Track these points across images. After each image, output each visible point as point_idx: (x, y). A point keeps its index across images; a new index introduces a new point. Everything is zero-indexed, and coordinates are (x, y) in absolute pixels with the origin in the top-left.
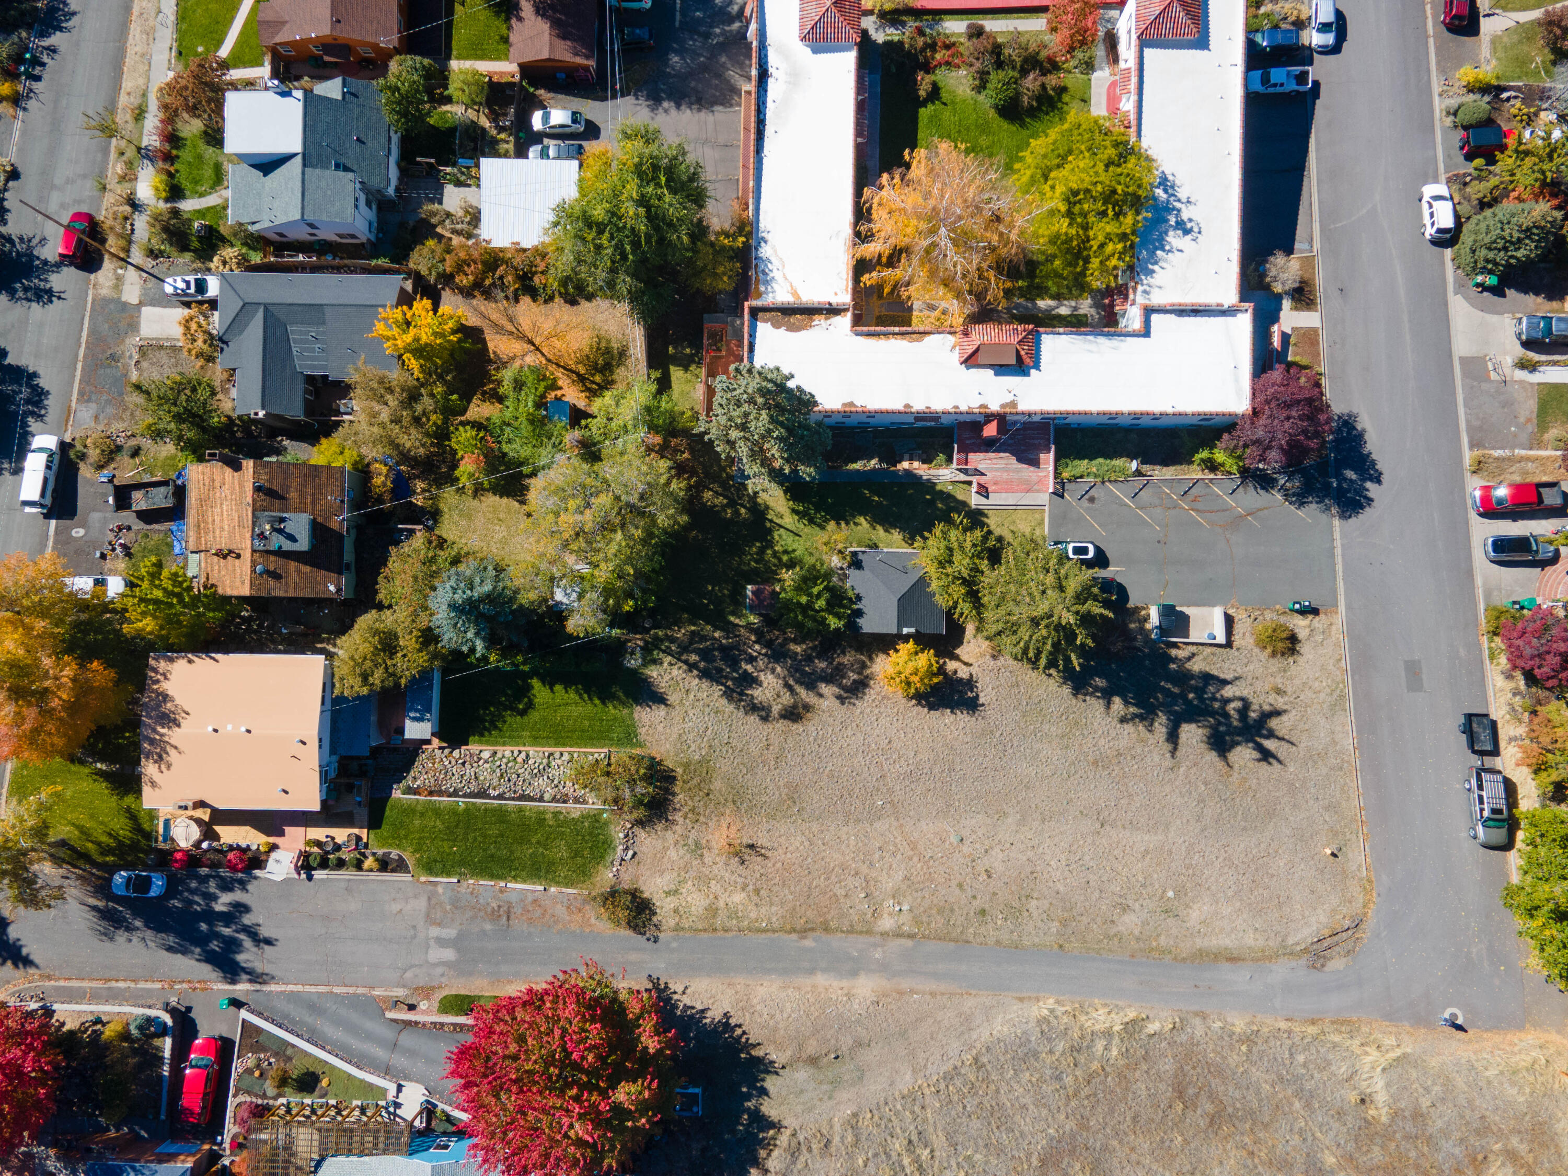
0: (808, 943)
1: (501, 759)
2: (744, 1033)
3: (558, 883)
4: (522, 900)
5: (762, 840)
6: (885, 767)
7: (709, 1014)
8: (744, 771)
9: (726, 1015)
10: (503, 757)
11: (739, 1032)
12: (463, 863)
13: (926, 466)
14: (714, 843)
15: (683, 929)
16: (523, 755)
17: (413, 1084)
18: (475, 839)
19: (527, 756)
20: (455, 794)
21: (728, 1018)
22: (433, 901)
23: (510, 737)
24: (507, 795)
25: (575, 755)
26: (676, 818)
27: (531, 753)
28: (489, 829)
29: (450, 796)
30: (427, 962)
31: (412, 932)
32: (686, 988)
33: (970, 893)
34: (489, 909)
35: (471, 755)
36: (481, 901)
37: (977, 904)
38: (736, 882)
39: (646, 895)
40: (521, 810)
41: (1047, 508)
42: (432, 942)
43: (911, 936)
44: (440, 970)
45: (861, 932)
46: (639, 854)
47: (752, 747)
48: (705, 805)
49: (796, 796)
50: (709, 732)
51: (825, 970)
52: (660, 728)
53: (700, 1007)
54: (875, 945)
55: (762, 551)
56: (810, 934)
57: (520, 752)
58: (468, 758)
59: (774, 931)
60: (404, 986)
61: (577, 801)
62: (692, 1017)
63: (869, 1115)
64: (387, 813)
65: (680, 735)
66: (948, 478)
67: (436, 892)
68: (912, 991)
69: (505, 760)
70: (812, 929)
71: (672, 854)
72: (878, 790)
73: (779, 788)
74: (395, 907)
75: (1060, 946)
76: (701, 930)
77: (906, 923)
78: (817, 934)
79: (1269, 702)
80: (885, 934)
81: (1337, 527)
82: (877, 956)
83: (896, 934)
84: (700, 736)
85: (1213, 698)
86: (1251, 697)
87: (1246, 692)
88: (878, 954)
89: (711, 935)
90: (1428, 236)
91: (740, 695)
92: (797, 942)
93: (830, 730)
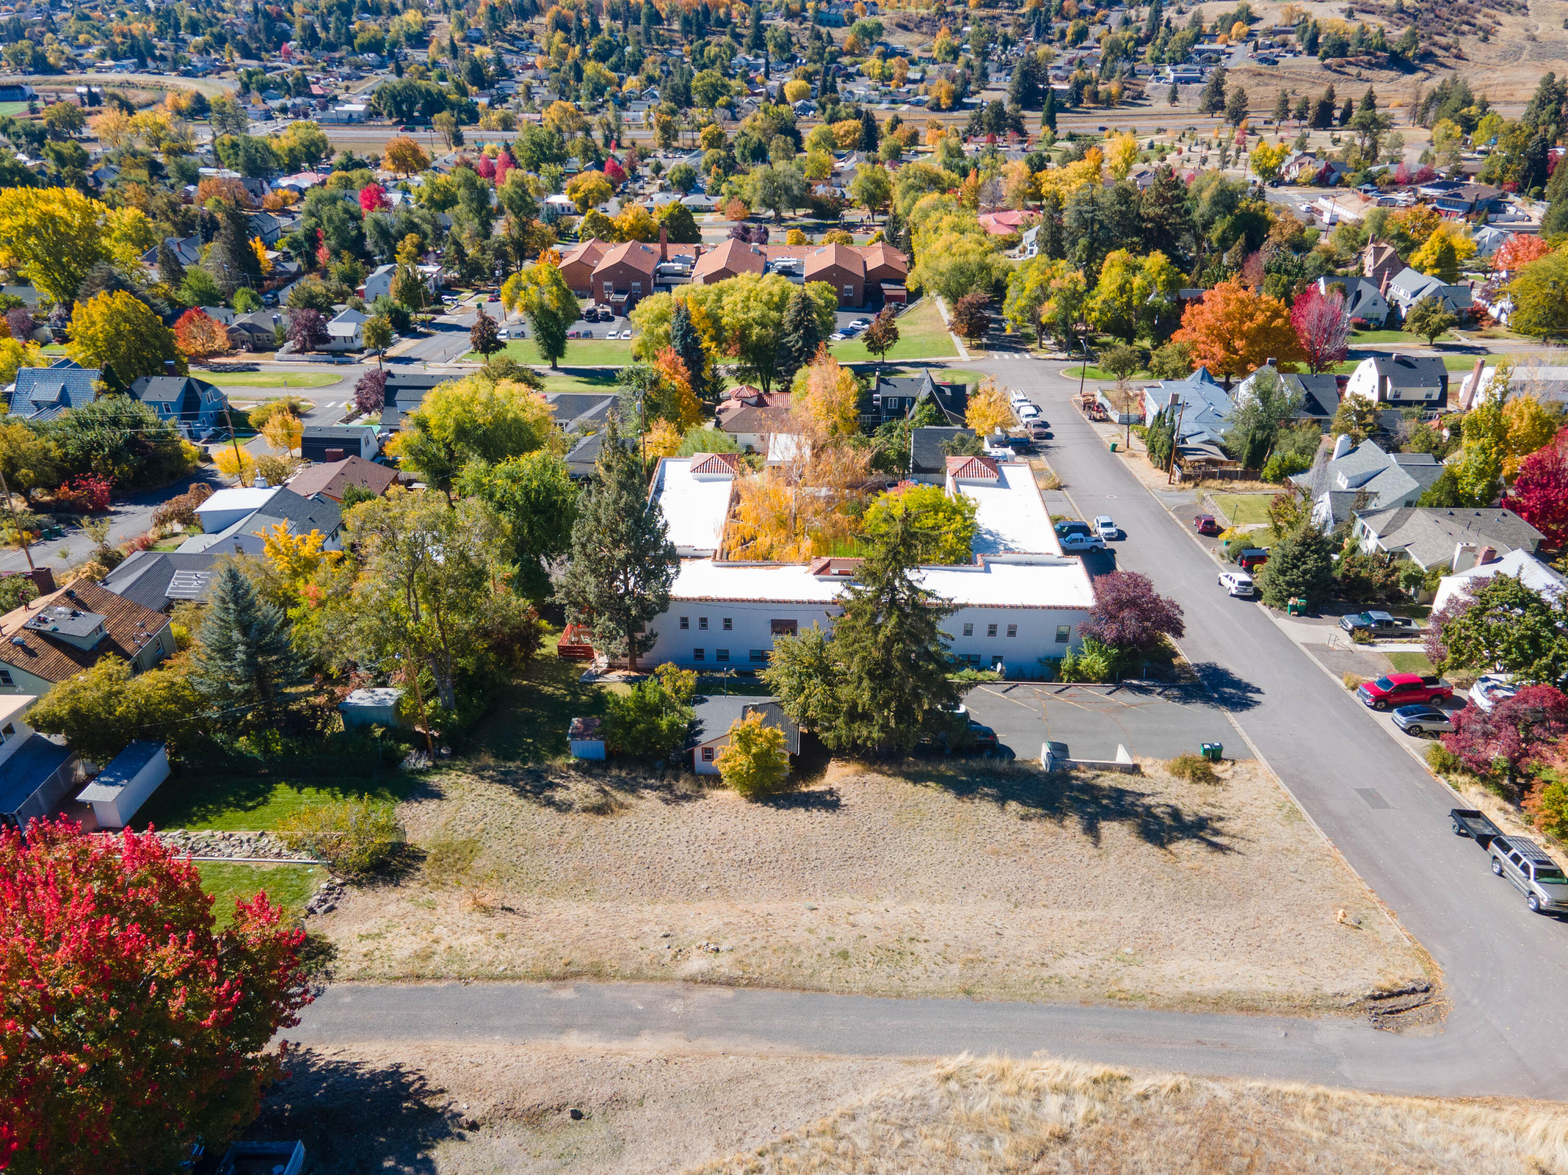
0: (567, 993)
2: (420, 1079)
6: (716, 856)
7: (367, 1066)
8: (523, 851)
11: (411, 1078)
15: (371, 977)
21: (398, 1068)
26: (411, 884)
32: (343, 1049)
33: (824, 937)
37: (834, 946)
38: (473, 928)
43: (730, 983)
45: (653, 978)
46: (341, 910)
49: (587, 878)
51: (584, 1028)
52: (424, 818)
53: (356, 1060)
54: (673, 996)
56: (571, 982)
59: (513, 978)
62: (336, 1068)
68: (727, 1053)
70: (578, 975)
71: (390, 907)
72: (703, 876)
75: (968, 993)
76: (397, 979)
77: (725, 965)
78: (583, 981)
79: (1205, 811)
80: (691, 980)
81: (1230, 715)
82: (674, 1009)
83: (708, 980)
84: (474, 822)
85: (1133, 804)
86: (1181, 806)
87: (1172, 802)
88: (676, 1007)
89: (412, 985)
90: (1234, 592)
91: (537, 795)
92: (549, 992)
93: (647, 824)
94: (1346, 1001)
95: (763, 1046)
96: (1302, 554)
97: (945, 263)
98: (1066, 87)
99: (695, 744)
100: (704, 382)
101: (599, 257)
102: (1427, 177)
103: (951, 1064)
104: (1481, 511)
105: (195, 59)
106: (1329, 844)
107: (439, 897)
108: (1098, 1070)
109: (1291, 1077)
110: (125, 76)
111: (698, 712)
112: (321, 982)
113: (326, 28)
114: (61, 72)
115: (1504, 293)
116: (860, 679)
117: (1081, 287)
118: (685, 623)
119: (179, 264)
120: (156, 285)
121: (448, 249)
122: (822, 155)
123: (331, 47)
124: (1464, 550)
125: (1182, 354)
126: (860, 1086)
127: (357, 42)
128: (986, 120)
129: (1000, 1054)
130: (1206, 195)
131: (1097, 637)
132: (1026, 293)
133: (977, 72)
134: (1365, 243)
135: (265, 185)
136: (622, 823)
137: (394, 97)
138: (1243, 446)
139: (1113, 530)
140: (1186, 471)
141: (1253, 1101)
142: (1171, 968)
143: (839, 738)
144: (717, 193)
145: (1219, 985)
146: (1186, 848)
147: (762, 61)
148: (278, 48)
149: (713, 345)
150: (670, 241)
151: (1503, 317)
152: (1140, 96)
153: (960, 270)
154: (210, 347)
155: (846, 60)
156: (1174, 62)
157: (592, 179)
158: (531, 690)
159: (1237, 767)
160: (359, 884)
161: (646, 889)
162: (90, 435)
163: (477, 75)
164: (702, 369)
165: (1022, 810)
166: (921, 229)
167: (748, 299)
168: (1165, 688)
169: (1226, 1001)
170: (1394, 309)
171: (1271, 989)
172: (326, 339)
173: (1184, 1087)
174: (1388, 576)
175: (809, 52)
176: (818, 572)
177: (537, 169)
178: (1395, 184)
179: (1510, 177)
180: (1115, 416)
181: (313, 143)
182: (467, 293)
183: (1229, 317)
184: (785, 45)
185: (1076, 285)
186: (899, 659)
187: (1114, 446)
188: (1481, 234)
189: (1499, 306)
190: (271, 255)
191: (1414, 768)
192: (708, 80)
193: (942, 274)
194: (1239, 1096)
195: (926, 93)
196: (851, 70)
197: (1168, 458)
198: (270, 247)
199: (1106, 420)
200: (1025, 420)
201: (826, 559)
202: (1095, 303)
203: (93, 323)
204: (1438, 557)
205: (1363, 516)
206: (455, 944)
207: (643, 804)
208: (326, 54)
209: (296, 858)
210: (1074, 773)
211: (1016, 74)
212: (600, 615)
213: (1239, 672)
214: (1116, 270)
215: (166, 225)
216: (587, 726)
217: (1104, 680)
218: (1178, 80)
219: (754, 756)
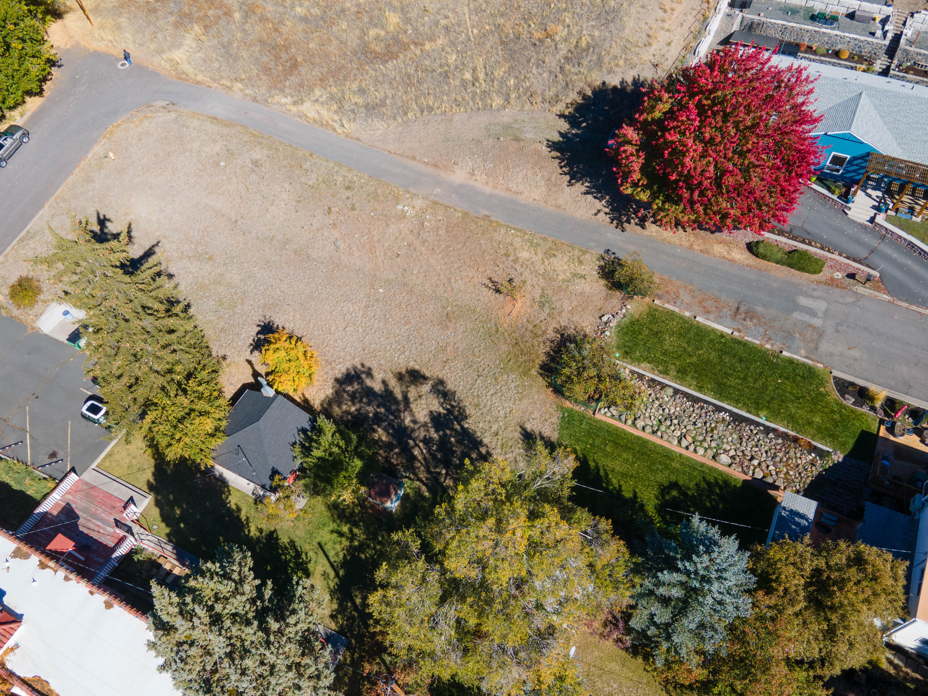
1: (710, 447)
2: (561, 167)
3: (682, 318)
4: (721, 317)
5: (488, 295)
7: (583, 189)
8: (477, 350)
9: (570, 184)
10: (706, 449)
11: (565, 170)
12: (773, 366)
13: (161, 561)
14: (528, 303)
16: (684, 443)
17: (859, 221)
18: (755, 381)
19: (679, 442)
20: (768, 430)
21: (569, 182)
22: (812, 345)
23: (695, 469)
24: (711, 408)
25: (630, 422)
26: (553, 335)
27: (676, 442)
28: (739, 384)
29: (774, 430)
30: (828, 303)
31: (840, 328)
32: (596, 214)
33: (349, 202)
34: (755, 321)
35: (741, 464)
36: (761, 330)
37: (349, 194)
38: (522, 266)
39: (603, 282)
40: (700, 389)
41: (94, 466)
42: (820, 314)
44: (816, 293)
45: (441, 205)
47: (460, 365)
48: (523, 336)
49: (444, 318)
50: (492, 392)
51: (482, 194)
52: (536, 415)
53: (590, 197)
55: (362, 547)
57: (687, 448)
58: (746, 463)
59: (508, 226)
60: (856, 293)
61: (641, 377)
62: (599, 191)
63: (494, 105)
64: (851, 442)
65: (520, 400)
66: (150, 538)
67: (806, 351)
68: (427, 164)
69: (706, 445)
71: (567, 306)
72: (377, 300)
73: (455, 328)
74: (856, 353)
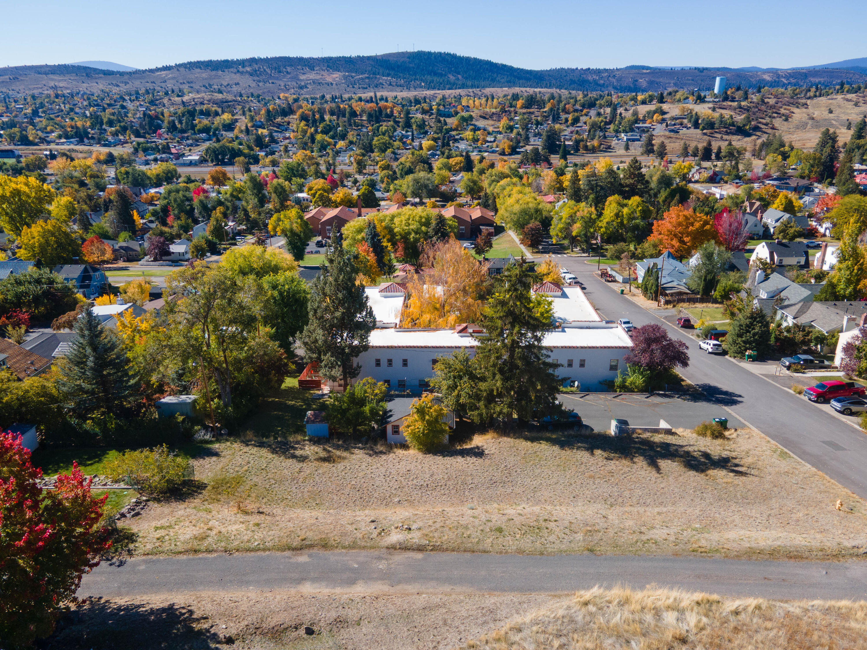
0: (303, 558)
6: (404, 483)
15: (161, 552)
33: (484, 519)
37: (492, 524)
43: (420, 549)
45: (364, 548)
46: (144, 515)
51: (314, 580)
52: (207, 466)
54: (379, 558)
56: (306, 551)
59: (264, 550)
65: (223, 467)
70: (311, 546)
72: (396, 494)
75: (591, 551)
76: (181, 553)
77: (415, 538)
78: (315, 551)
79: (725, 454)
80: (392, 548)
81: (726, 408)
82: (381, 566)
83: (404, 548)
84: (241, 466)
85: (676, 450)
86: (709, 451)
87: (703, 449)
88: (382, 565)
89: (191, 556)
90: (710, 350)
91: (284, 453)
92: (290, 558)
93: (357, 467)
94: (862, 551)
95: (447, 588)
96: (751, 324)
97: (517, 208)
98: (571, 143)
99: (388, 423)
100: (385, 265)
101: (324, 215)
102: (768, 177)
103: (587, 595)
104: (852, 302)
105: (110, 138)
106: (814, 469)
107: (214, 507)
108: (698, 596)
109: (840, 598)
110: (72, 147)
111: (389, 406)
112: (125, 557)
113: (180, 122)
114: (36, 144)
115: (827, 218)
116: (494, 375)
117: (594, 216)
118: (378, 363)
119: (89, 222)
120: (76, 232)
121: (241, 214)
122: (445, 173)
123: (183, 131)
124: (849, 320)
125: (655, 246)
126: (521, 612)
127: (196, 129)
128: (530, 157)
129: (623, 587)
130: (655, 178)
131: (636, 364)
132: (563, 220)
133: (523, 138)
134: (743, 202)
135: (142, 190)
136: (340, 466)
137: (214, 151)
138: (699, 285)
139: (630, 325)
140: (667, 298)
141: (818, 613)
142: (732, 535)
143: (481, 415)
144: (388, 191)
145: (769, 543)
146: (719, 474)
147: (410, 133)
148: (155, 132)
149: (389, 244)
150: (363, 207)
151: (828, 233)
152: (609, 147)
153: (524, 212)
154: (102, 258)
155: (454, 133)
156: (625, 131)
157: (318, 183)
158: (280, 403)
159: (739, 432)
160: (158, 501)
161: (357, 503)
162: (22, 288)
163: (260, 142)
164: (383, 257)
165: (605, 454)
166: (501, 196)
167: (409, 219)
168: (681, 395)
169: (778, 552)
170: (766, 228)
171: (809, 544)
172: (169, 253)
173: (764, 607)
174: (804, 336)
175: (435, 129)
176: (460, 332)
177: (290, 180)
178: (751, 181)
179: (813, 175)
180: (619, 278)
181: (169, 172)
182: (250, 237)
183: (680, 224)
184: (422, 126)
185: (591, 214)
186: (520, 358)
187: (623, 291)
188: (804, 200)
189: (824, 226)
190: (142, 221)
191: (854, 430)
192: (381, 141)
193: (515, 214)
194: (806, 610)
195: (497, 147)
196: (457, 137)
197: (656, 292)
198: (142, 218)
199: (615, 281)
200: (569, 281)
201: (464, 325)
202: (603, 223)
203: (34, 238)
204: (833, 326)
205: (782, 308)
206: (223, 530)
207: (354, 457)
208: (180, 135)
209: (116, 486)
210: (635, 436)
211: (544, 137)
212: (325, 355)
213: (724, 387)
214: (614, 205)
215: (85, 207)
216: (316, 416)
217: (642, 390)
218: (628, 140)
219: (428, 421)
